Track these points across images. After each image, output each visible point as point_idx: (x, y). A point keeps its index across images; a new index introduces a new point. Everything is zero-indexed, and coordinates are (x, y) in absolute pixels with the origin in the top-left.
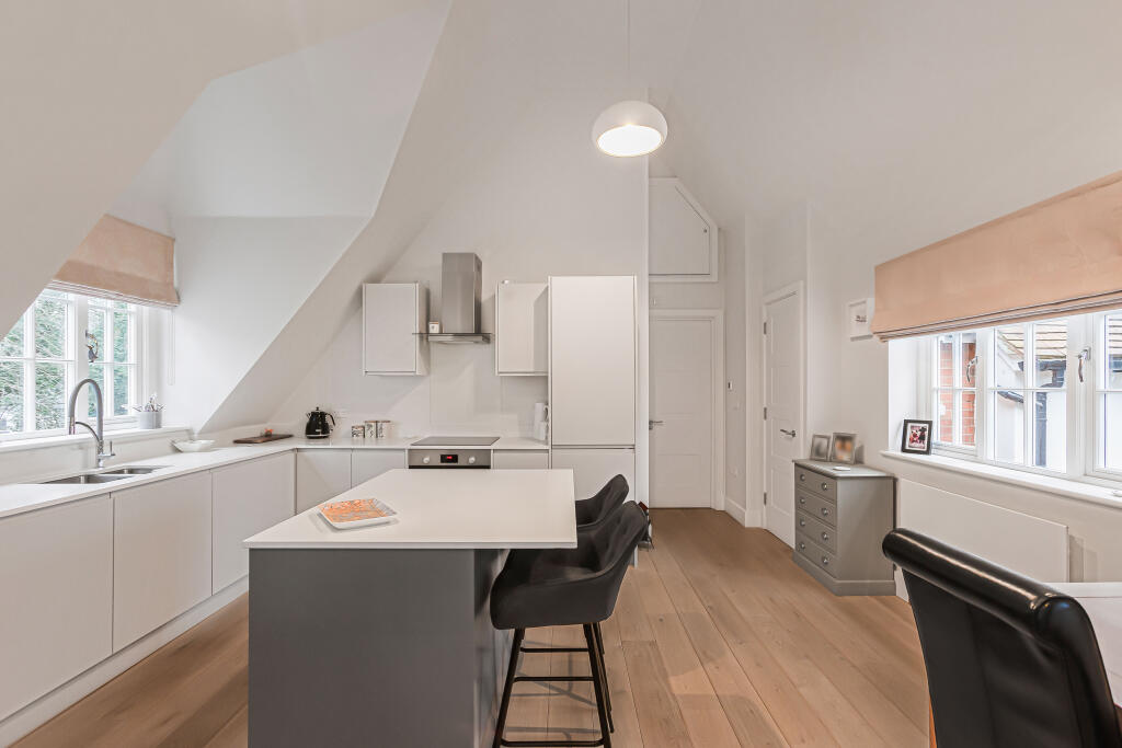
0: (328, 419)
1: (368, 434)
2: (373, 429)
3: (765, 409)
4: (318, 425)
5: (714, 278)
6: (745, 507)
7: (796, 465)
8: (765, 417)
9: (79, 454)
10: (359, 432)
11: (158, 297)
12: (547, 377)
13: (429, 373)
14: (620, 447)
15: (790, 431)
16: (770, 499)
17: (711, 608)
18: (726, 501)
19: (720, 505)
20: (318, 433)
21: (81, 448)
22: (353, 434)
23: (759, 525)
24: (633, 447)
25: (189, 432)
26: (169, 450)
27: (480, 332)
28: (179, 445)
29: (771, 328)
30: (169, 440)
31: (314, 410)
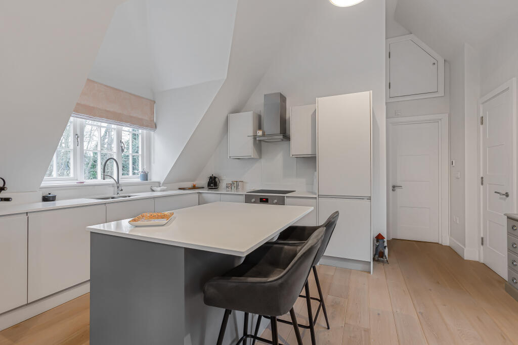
0: (217, 179)
1: (233, 188)
2: (235, 185)
3: (482, 178)
4: (213, 183)
5: (441, 93)
6: (464, 245)
7: (508, 218)
8: (482, 184)
9: (112, 189)
10: (230, 186)
11: (147, 126)
12: (316, 157)
13: (260, 157)
14: (361, 198)
15: (504, 193)
16: (487, 241)
17: (422, 314)
18: (450, 239)
19: (446, 241)
20: (212, 186)
21: (113, 187)
22: (227, 187)
23: (477, 259)
24: (369, 198)
25: (159, 183)
26: (150, 190)
27: (285, 135)
28: (154, 188)
29: (487, 121)
30: (150, 186)
31: (211, 175)
